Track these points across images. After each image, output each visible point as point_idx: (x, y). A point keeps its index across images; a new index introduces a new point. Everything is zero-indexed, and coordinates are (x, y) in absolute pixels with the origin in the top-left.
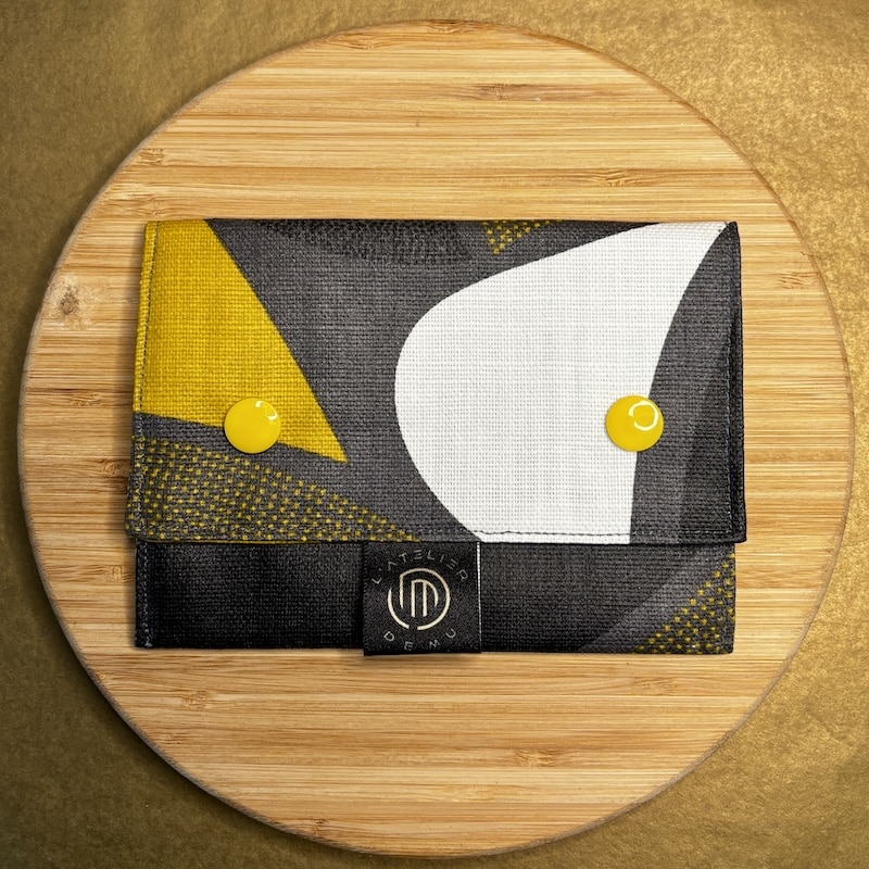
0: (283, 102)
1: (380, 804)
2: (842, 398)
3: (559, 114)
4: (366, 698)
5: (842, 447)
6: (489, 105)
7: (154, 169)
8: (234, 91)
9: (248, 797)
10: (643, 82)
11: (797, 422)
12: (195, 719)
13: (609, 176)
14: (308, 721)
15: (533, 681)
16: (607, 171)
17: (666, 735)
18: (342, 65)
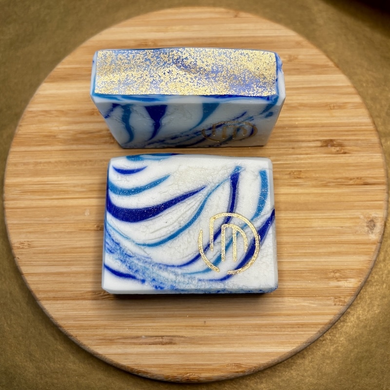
7: (338, 295)
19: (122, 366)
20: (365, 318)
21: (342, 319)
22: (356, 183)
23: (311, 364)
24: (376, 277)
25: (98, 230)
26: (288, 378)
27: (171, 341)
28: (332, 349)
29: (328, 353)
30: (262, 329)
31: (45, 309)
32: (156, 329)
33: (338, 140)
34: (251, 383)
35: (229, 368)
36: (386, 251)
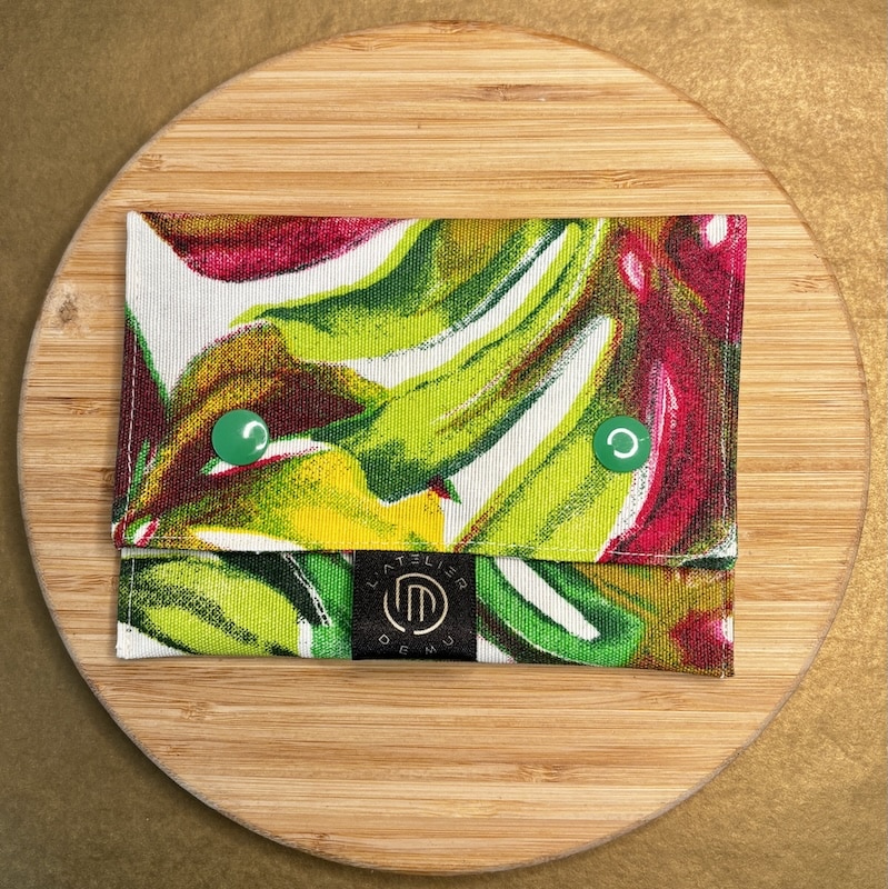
0: (283, 105)
1: (381, 818)
2: (856, 405)
3: (563, 114)
4: (367, 710)
5: (857, 455)
6: (493, 106)
7: (152, 175)
8: (233, 95)
9: (248, 810)
10: (651, 81)
11: (811, 430)
12: (195, 731)
13: (617, 177)
14: (307, 733)
15: (537, 694)
16: (614, 173)
17: (674, 750)
18: (342, 68)
22: (88, 403)
27: (488, 91)
35: (375, 43)
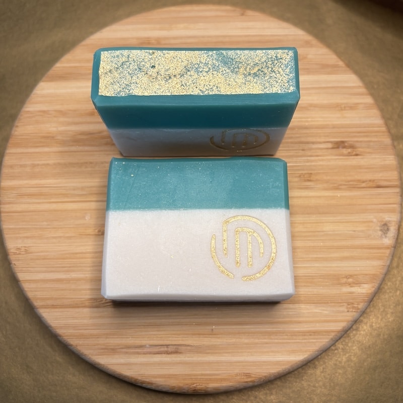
7: (351, 301)
19: (125, 377)
20: (378, 326)
21: (354, 327)
22: (368, 185)
23: (322, 374)
24: (389, 284)
25: (99, 235)
26: (299, 388)
27: (176, 350)
28: (344, 359)
29: (340, 362)
30: (272, 337)
31: (44, 317)
32: (161, 337)
33: (349, 141)
34: (261, 394)
35: (239, 377)
36: (400, 258)
